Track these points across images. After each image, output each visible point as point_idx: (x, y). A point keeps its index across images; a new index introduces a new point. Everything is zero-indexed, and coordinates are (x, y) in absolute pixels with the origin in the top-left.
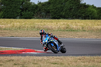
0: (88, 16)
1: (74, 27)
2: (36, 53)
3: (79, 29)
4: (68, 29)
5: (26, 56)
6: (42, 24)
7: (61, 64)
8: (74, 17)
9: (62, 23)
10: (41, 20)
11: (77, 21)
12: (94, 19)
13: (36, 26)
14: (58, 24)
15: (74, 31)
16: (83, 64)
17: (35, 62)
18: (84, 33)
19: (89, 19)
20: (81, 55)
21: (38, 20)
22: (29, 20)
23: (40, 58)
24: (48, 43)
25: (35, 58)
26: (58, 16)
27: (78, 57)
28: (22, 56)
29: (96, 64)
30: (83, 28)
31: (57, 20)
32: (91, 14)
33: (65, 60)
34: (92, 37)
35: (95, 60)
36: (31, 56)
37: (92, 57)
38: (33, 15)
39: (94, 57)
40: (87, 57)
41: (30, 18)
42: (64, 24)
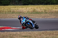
0: (49, 3)
1: (39, 10)
2: (12, 29)
3: (43, 12)
4: (35, 12)
5: (4, 32)
6: (16, 9)
7: (30, 37)
8: (39, 3)
9: (30, 8)
10: (15, 6)
11: (41, 6)
12: (53, 4)
13: (12, 10)
14: (27, 8)
15: (39, 13)
16: (45, 36)
17: (11, 36)
18: (46, 15)
19: (49, 4)
20: (44, 30)
21: (13, 6)
22: (7, 6)
23: (14, 33)
24: (26, 23)
25: (11, 33)
26: (27, 3)
27: (42, 32)
28: (2, 32)
29: (55, 36)
30: (45, 11)
31: (27, 6)
32: (51, 1)
33: (32, 34)
34: (52, 17)
35: (54, 33)
36: (8, 31)
37: (52, 31)
38: (10, 3)
39: (53, 31)
40: (48, 31)
41: (8, 5)
42: (31, 9)
